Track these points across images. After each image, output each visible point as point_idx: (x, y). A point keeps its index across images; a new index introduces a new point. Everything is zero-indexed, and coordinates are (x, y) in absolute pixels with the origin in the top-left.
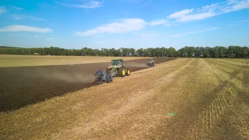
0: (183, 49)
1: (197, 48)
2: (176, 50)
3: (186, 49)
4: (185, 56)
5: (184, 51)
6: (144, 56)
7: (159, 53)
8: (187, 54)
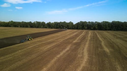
1: (89, 22)
2: (74, 24)
5: (79, 25)
6: (52, 28)
7: (61, 26)
8: (81, 27)
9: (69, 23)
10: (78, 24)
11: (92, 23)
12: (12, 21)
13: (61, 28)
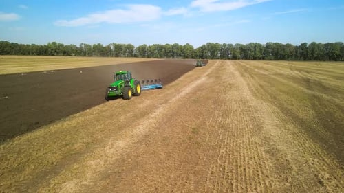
1: (224, 45)
2: (195, 48)
3: (208, 46)
4: (207, 57)
5: (205, 49)
6: (148, 57)
7: (170, 52)
8: (209, 54)
9: (185, 46)
10: (202, 49)
12: (54, 44)
13: (168, 57)
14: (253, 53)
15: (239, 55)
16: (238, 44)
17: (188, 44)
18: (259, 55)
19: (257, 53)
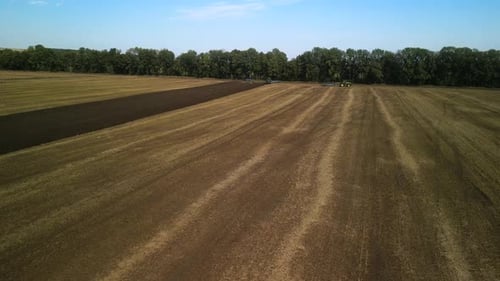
0: (308, 54)
1: (350, 51)
2: (289, 60)
3: (316, 54)
4: (311, 80)
5: (310, 62)
7: (239, 66)
9: (269, 55)
10: (305, 59)
11: (362, 54)
12: (40, 48)
13: (237, 76)
14: (412, 71)
15: (380, 74)
16: (378, 51)
17: (276, 51)
18: (424, 75)
19: (421, 70)
